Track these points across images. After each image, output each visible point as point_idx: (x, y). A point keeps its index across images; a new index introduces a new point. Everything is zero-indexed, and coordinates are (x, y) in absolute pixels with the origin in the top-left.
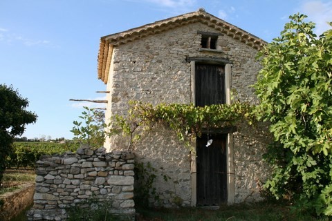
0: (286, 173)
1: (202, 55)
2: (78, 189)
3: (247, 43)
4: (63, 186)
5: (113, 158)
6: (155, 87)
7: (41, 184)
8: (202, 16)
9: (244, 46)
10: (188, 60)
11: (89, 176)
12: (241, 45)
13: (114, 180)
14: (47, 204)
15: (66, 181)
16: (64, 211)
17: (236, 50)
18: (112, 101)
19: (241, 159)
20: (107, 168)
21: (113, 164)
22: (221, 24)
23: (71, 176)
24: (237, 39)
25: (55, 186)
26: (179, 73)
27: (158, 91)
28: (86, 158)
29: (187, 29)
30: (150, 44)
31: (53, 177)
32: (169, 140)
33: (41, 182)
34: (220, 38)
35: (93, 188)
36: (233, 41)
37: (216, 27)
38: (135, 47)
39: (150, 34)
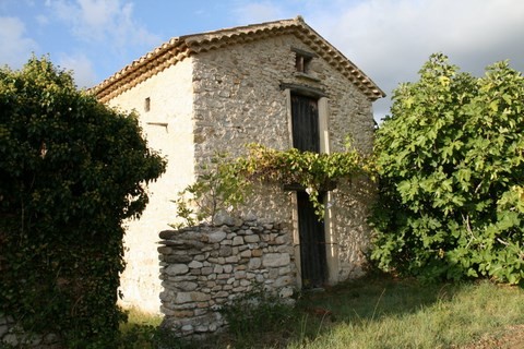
0: (400, 239)
1: (297, 81)
2: (233, 279)
3: (344, 71)
4: (214, 276)
5: (265, 228)
6: (247, 123)
7: (186, 277)
8: (299, 27)
9: (340, 75)
10: (282, 86)
11: (242, 258)
12: (337, 73)
13: (271, 260)
14: (196, 307)
15: (218, 269)
16: (219, 316)
17: (332, 79)
18: (195, 141)
19: (342, 225)
20: (262, 244)
21: (267, 238)
22: (320, 43)
23: (222, 260)
24: (333, 64)
25: (204, 278)
26: (274, 104)
27: (252, 128)
28: (235, 231)
29: (279, 41)
30: (238, 57)
31: (201, 265)
32: (267, 200)
33: (184, 274)
34: (314, 60)
35: (249, 276)
36: (329, 67)
37: (313, 45)
38: (219, 59)
39: (239, 42)
